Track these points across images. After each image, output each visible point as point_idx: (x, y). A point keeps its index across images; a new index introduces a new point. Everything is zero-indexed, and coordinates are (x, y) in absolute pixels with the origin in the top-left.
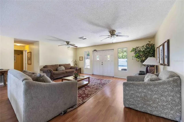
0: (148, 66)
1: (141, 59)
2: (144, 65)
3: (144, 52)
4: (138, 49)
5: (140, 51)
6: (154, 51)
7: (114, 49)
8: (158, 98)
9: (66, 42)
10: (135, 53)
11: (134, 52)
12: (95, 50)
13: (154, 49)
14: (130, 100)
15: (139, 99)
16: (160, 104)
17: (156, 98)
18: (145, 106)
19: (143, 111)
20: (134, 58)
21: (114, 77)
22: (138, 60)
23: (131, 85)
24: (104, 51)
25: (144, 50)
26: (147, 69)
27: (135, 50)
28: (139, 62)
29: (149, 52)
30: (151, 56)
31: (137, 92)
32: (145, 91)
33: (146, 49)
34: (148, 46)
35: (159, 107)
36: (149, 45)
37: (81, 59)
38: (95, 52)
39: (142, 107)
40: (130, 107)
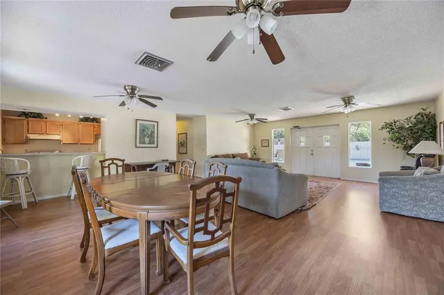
0: (420, 156)
1: (405, 143)
2: (413, 155)
3: (411, 130)
4: (398, 123)
5: (402, 128)
6: (435, 128)
7: (339, 125)
8: (437, 197)
9: (250, 115)
10: (389, 132)
11: (388, 130)
12: (296, 127)
13: (435, 123)
14: (392, 201)
15: (406, 199)
16: (439, 204)
17: (434, 197)
18: (416, 209)
19: (413, 216)
20: (387, 142)
21: (339, 179)
22: (397, 145)
23: (392, 181)
24: (316, 129)
25: (410, 125)
26: (418, 161)
27: (390, 126)
28: (400, 149)
29: (423, 130)
30: (427, 139)
31: (403, 190)
32: (416, 187)
33: (415, 125)
34: (420, 117)
35: (438, 208)
36: (422, 116)
37: (264, 145)
38: (296, 130)
39: (412, 210)
40: (391, 211)
